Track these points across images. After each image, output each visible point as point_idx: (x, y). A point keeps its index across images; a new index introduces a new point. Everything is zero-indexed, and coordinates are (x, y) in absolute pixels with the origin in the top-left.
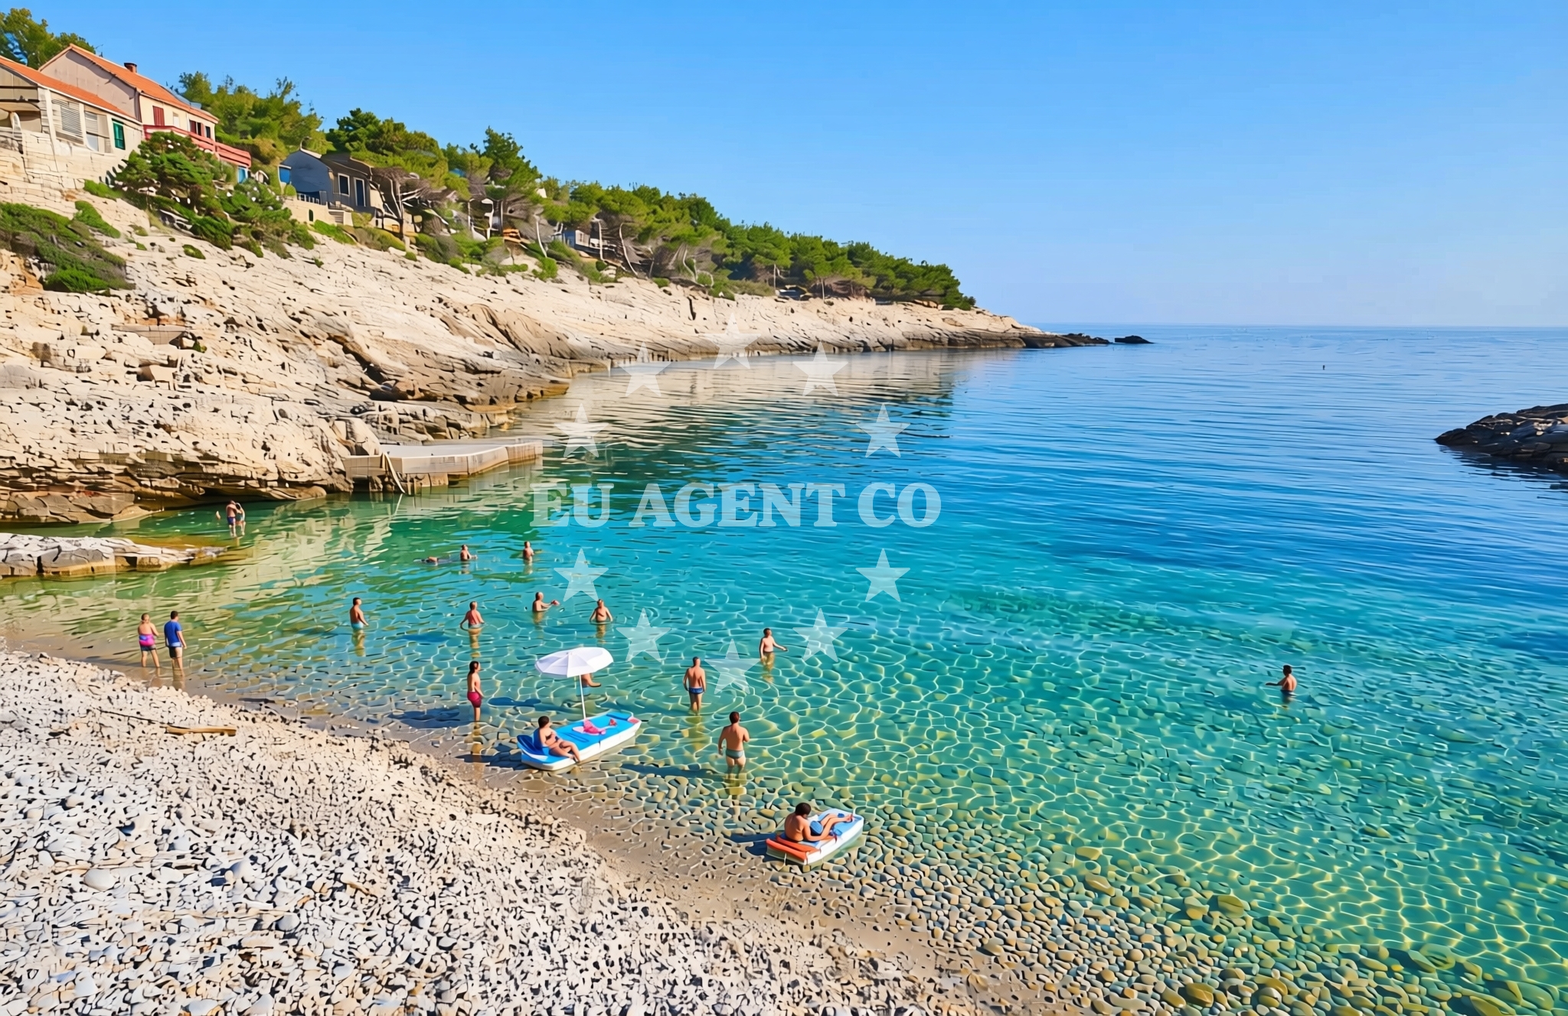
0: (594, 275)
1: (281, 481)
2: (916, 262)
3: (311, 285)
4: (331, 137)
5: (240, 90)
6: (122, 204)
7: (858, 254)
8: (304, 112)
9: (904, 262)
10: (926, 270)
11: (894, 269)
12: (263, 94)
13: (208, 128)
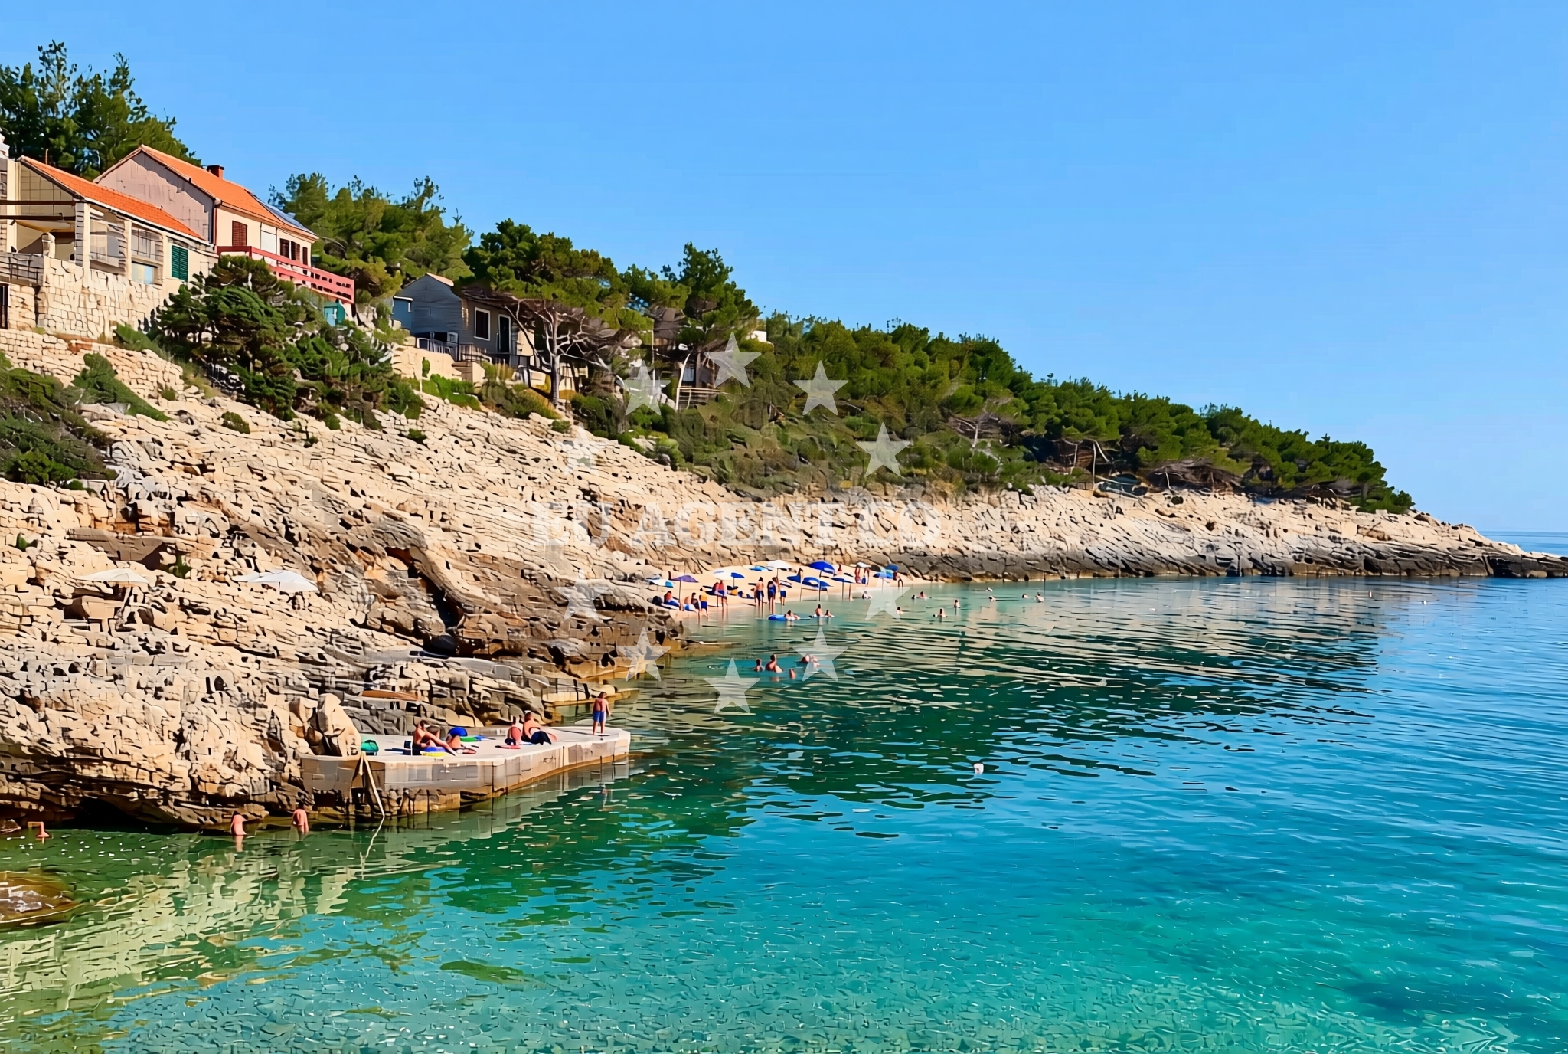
1: (195, 795)
2: (1312, 439)
3: (396, 468)
4: (471, 258)
5: (368, 193)
6: (152, 357)
7: (1224, 425)
8: (448, 222)
9: (1297, 437)
10: (1329, 450)
11: (1281, 448)
12: (397, 199)
13: (305, 249)
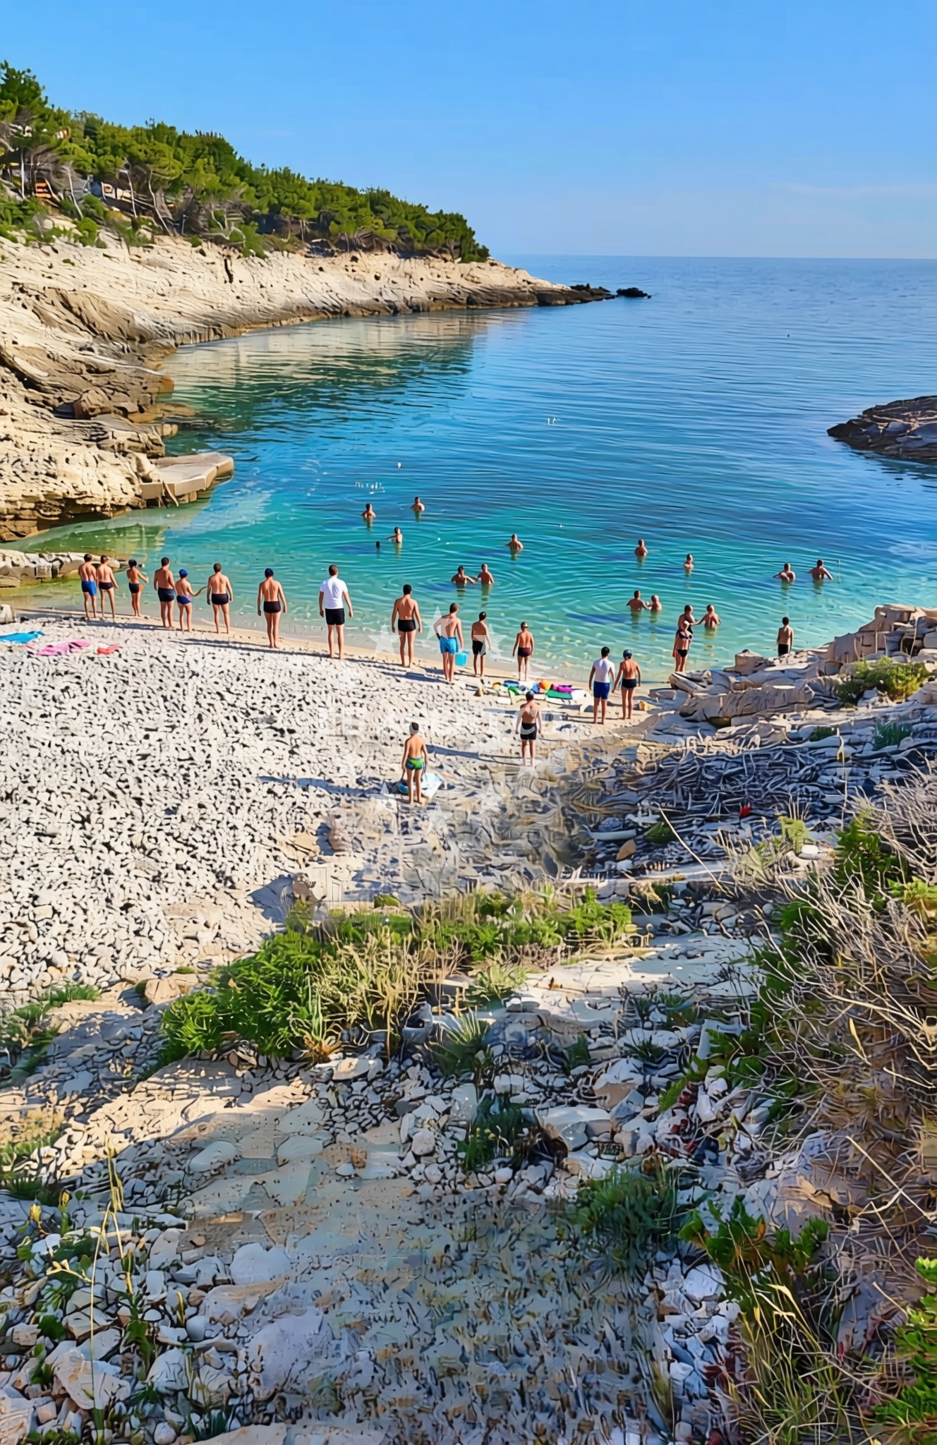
0: (129, 237)
7: (379, 201)
11: (413, 218)
